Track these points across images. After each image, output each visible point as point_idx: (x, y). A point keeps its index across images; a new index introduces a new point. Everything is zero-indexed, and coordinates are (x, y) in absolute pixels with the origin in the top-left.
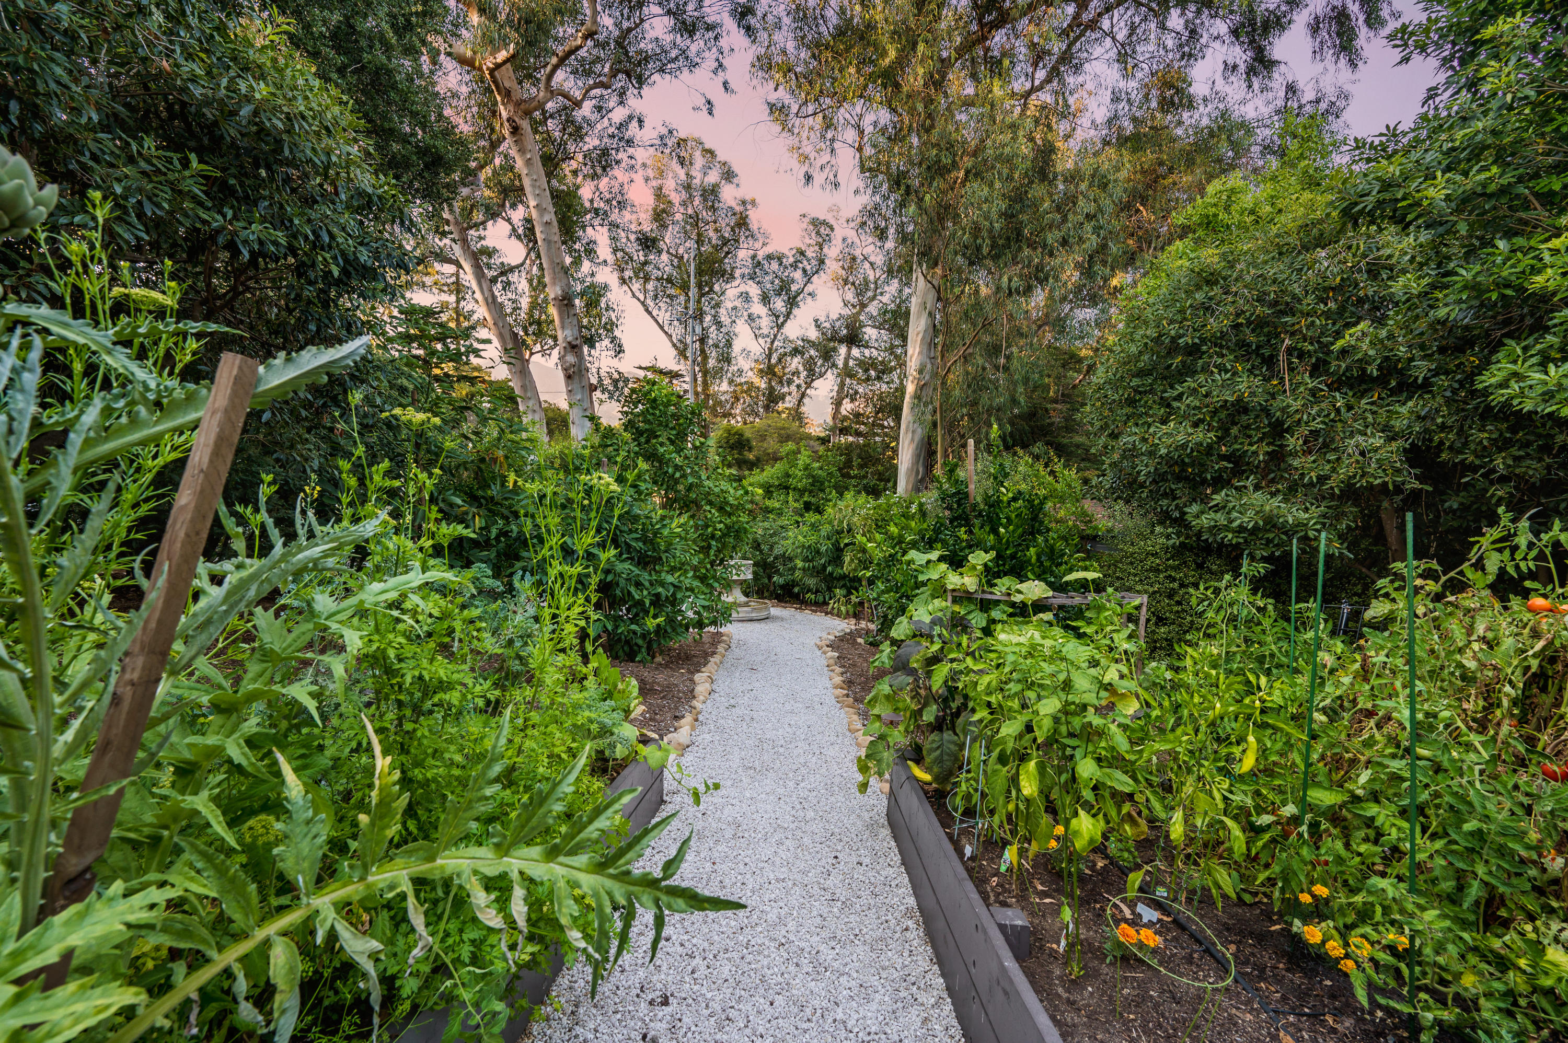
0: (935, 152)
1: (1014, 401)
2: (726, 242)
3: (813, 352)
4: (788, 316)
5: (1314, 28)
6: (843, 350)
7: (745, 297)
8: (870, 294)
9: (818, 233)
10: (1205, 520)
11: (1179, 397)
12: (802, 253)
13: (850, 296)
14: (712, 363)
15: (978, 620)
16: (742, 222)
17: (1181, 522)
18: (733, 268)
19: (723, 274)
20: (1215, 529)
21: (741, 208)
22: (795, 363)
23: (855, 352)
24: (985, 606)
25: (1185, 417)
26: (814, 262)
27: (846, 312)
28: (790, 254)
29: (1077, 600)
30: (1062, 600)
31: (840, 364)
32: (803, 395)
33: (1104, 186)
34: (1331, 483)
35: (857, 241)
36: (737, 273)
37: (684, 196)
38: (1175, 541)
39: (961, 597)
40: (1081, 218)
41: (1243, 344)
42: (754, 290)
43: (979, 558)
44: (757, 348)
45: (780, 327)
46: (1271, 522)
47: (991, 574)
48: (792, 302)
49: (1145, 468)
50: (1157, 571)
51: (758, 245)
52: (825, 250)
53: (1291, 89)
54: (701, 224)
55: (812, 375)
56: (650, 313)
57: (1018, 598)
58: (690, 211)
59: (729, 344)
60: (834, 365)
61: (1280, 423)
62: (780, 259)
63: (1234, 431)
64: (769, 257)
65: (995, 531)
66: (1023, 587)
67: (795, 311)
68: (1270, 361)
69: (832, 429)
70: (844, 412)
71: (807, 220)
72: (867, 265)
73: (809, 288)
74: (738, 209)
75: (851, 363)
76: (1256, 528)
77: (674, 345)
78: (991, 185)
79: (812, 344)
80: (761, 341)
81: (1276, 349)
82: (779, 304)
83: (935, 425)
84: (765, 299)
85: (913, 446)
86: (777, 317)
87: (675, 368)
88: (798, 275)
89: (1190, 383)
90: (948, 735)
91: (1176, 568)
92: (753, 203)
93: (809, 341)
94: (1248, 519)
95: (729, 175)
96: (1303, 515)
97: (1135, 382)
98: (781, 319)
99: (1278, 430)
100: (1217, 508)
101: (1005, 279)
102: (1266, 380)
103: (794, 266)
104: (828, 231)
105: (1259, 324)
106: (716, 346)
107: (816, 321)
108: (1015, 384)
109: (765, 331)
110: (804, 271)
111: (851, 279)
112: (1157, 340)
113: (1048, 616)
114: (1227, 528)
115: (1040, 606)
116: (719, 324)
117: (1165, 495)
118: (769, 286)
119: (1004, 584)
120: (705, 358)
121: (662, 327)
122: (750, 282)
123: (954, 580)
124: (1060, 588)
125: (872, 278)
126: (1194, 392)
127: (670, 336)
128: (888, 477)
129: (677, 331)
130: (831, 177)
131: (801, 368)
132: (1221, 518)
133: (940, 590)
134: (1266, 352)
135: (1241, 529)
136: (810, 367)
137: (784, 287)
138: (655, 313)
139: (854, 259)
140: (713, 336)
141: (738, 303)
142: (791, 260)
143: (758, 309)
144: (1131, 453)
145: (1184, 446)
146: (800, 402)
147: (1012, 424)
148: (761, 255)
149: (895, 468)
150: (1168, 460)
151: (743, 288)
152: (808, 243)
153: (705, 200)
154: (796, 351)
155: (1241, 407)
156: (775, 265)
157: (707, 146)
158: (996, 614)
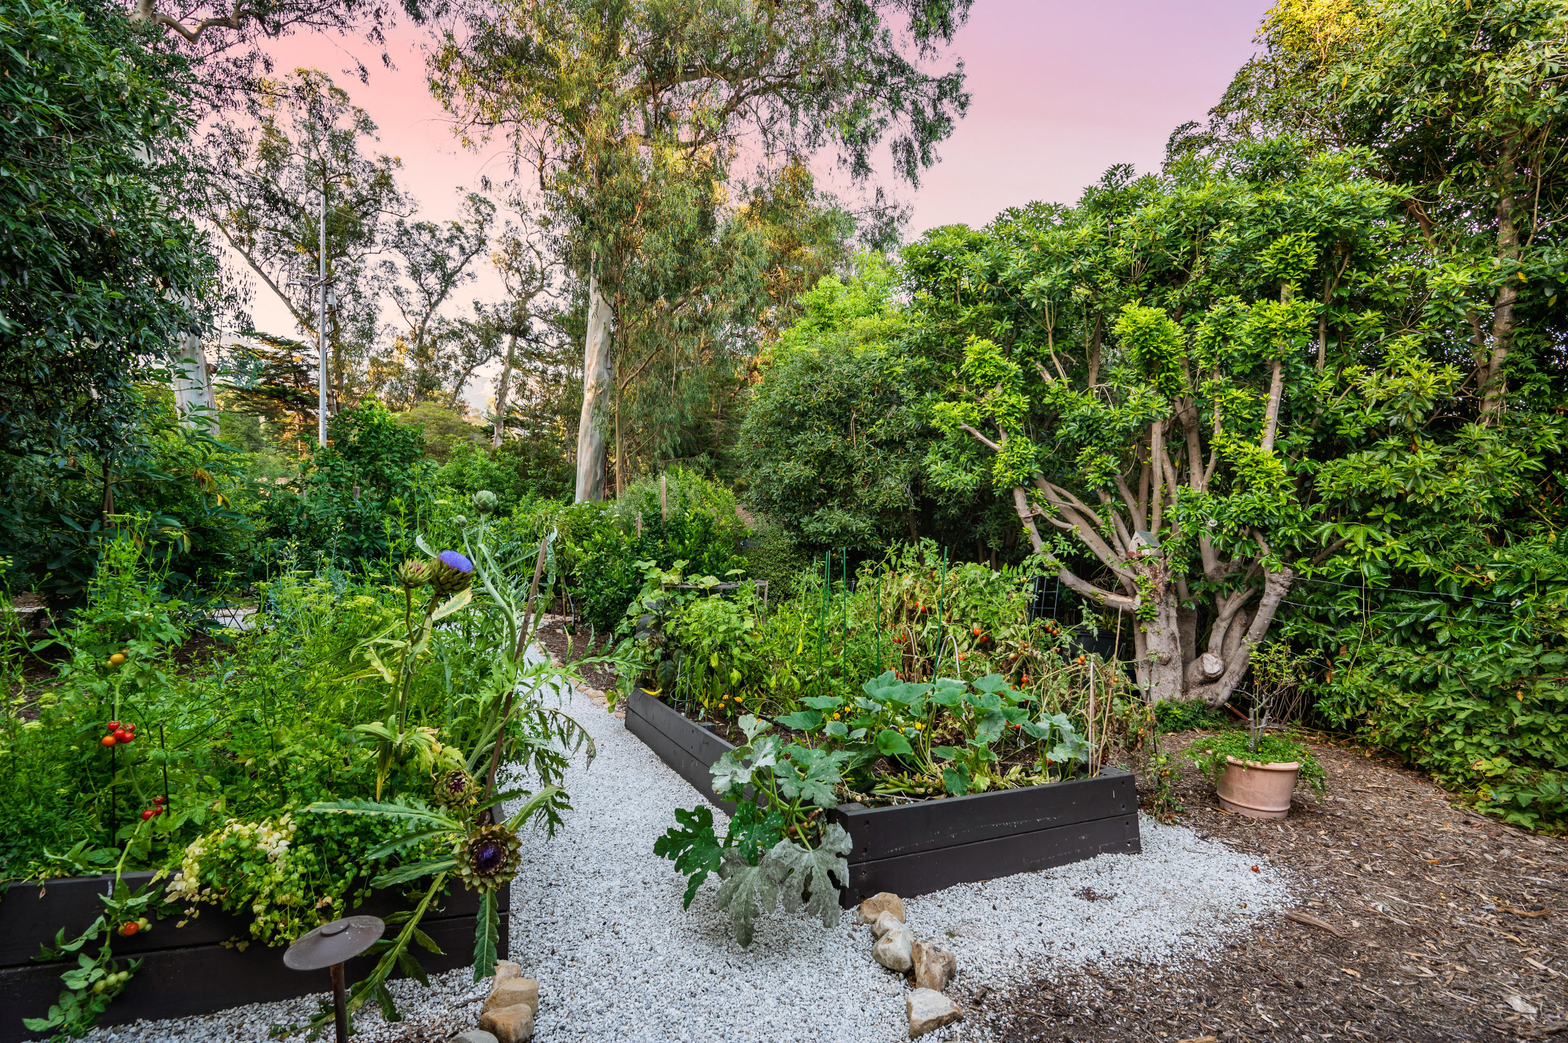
0: (616, 199)
1: (683, 416)
2: (362, 201)
3: (473, 337)
4: (443, 294)
5: (895, 148)
6: (507, 339)
7: (391, 267)
8: (536, 284)
9: (478, 211)
10: (811, 528)
11: (796, 445)
12: (460, 229)
13: (515, 281)
14: (348, 337)
15: (681, 600)
16: (384, 181)
17: (798, 528)
18: (371, 231)
19: (360, 235)
20: (817, 533)
21: (384, 166)
22: (452, 347)
23: (521, 342)
24: (684, 592)
25: (800, 458)
26: (474, 241)
27: (511, 299)
28: (445, 227)
29: (733, 585)
30: (725, 586)
31: (505, 353)
32: (461, 383)
33: (752, 255)
34: (876, 505)
35: (521, 226)
36: (378, 238)
37: (305, 135)
38: (795, 541)
39: (670, 588)
40: (736, 278)
41: (831, 414)
42: (401, 261)
43: (679, 564)
44: (405, 326)
45: (433, 306)
46: (844, 529)
47: (686, 573)
48: (448, 280)
49: (776, 492)
50: (784, 562)
51: (405, 211)
52: (487, 230)
53: (880, 193)
54: (329, 174)
55: (472, 360)
56: (258, 269)
57: (701, 587)
58: (314, 156)
59: (371, 318)
60: (497, 353)
61: (851, 466)
62: (432, 231)
63: (828, 469)
64: (419, 227)
65: (681, 542)
66: (705, 579)
67: (451, 290)
68: (846, 426)
69: (496, 421)
70: (508, 403)
71: (464, 194)
72: (532, 254)
73: (467, 268)
74: (380, 166)
75: (516, 352)
76: (837, 534)
77: (295, 312)
78: (665, 237)
79: (473, 329)
80: (409, 317)
81: (849, 418)
82: (432, 281)
83: (613, 431)
84: (415, 273)
85: (592, 450)
86: (430, 294)
87: (296, 338)
88: (454, 252)
89: (802, 436)
90: (669, 662)
91: (796, 560)
92: (398, 162)
93: (468, 325)
94: (833, 528)
95: (366, 125)
96: (862, 525)
97: (770, 430)
98: (434, 299)
99: (850, 470)
100: (819, 519)
101: (677, 320)
102: (844, 437)
103: (450, 241)
104: (489, 209)
105: (840, 402)
106: (354, 319)
107: (476, 303)
108: (683, 401)
109: (417, 309)
110: (462, 248)
111: (515, 264)
112: (782, 405)
113: (718, 596)
114: (823, 533)
115: (713, 590)
116: (357, 296)
117: (789, 509)
118: (419, 259)
119: (693, 578)
120: (337, 330)
121: (276, 288)
122: (395, 251)
123: (666, 578)
124: (723, 579)
125: (538, 267)
126: (804, 442)
127: (288, 300)
128: (567, 476)
129: (298, 296)
130: (515, 194)
131: (458, 352)
132: (819, 525)
133: (657, 584)
134: (844, 420)
135: (830, 534)
136: (469, 350)
137: (438, 263)
138: (265, 269)
139: (518, 245)
140: (350, 307)
141: (380, 272)
142: (446, 235)
143: (405, 281)
144: (766, 479)
145: (798, 479)
146: (458, 388)
147: (680, 434)
148: (409, 222)
149: (573, 469)
150: (789, 486)
151: (385, 256)
152: (466, 217)
153: (335, 146)
154: (455, 335)
155: (830, 454)
156: (426, 237)
157: (336, 86)
158: (690, 597)
